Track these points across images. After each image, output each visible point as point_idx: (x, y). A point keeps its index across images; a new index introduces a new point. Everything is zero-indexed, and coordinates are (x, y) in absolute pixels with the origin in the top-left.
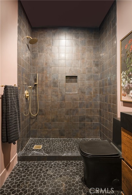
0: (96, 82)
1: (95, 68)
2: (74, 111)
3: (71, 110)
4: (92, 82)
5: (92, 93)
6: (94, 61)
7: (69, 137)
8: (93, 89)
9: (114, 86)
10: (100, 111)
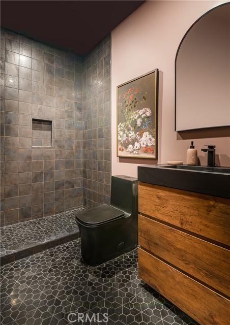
0: (79, 133)
1: (77, 113)
2: (47, 174)
3: (42, 173)
4: (74, 132)
5: (74, 147)
6: (76, 103)
7: (38, 217)
8: (75, 141)
9: (107, 139)
10: (84, 172)
